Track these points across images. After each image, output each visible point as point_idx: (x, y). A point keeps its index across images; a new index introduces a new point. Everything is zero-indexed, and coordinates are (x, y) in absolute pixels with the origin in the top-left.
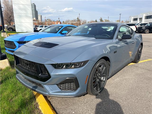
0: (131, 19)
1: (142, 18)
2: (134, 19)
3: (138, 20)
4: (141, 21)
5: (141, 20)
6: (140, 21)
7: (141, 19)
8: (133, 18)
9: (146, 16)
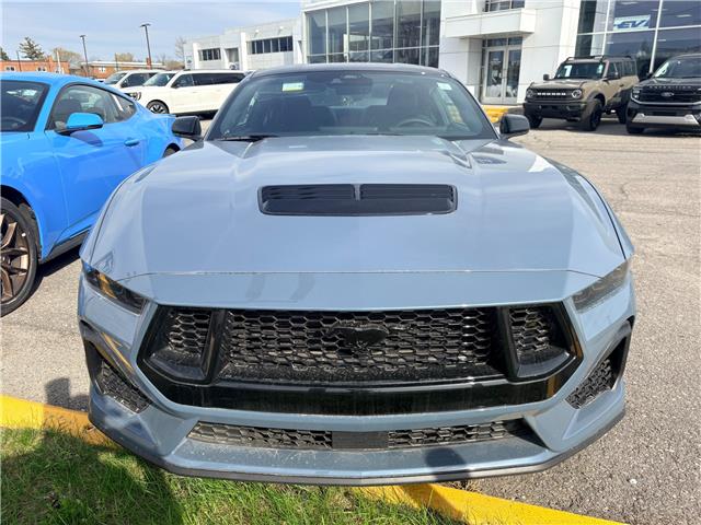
0: (192, 51)
1: (236, 49)
2: (204, 51)
3: (224, 54)
4: (237, 60)
5: (233, 58)
6: (230, 61)
7: (233, 52)
8: (196, 48)
9: (253, 42)
